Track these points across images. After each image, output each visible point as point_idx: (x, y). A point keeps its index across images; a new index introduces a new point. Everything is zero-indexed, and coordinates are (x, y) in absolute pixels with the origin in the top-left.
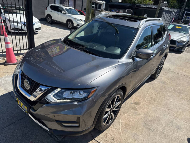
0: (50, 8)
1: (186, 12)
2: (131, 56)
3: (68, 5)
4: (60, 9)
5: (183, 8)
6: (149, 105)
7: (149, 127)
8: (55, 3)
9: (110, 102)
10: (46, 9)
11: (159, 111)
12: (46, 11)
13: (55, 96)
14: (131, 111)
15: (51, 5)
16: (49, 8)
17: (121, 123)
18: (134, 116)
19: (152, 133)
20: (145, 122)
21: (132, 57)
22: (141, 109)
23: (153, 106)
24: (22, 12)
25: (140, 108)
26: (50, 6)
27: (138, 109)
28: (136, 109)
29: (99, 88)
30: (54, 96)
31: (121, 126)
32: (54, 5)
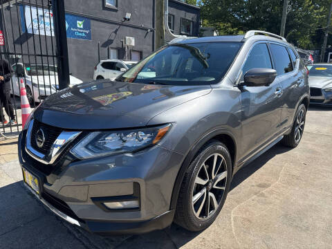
0: (101, 67)
1: (330, 53)
2: (235, 83)
3: (130, 59)
4: (117, 65)
5: (324, 47)
6: (289, 188)
7: (295, 224)
8: (109, 58)
9: (203, 164)
10: (96, 68)
11: (311, 196)
12: (96, 72)
13: (90, 147)
14: (253, 198)
15: (102, 61)
16: (99, 67)
17: (232, 219)
18: (259, 206)
19: (304, 235)
20: (286, 216)
21: (237, 84)
22: (273, 194)
23: (297, 189)
24: (52, 73)
25: (271, 192)
26: (101, 63)
27: (266, 194)
28: (262, 195)
29: (175, 125)
30: (86, 147)
31: (233, 224)
32: (108, 61)
